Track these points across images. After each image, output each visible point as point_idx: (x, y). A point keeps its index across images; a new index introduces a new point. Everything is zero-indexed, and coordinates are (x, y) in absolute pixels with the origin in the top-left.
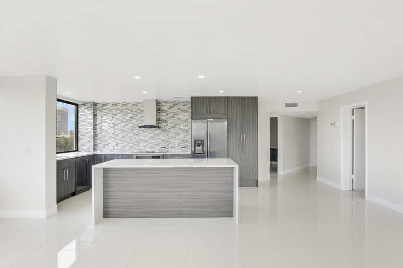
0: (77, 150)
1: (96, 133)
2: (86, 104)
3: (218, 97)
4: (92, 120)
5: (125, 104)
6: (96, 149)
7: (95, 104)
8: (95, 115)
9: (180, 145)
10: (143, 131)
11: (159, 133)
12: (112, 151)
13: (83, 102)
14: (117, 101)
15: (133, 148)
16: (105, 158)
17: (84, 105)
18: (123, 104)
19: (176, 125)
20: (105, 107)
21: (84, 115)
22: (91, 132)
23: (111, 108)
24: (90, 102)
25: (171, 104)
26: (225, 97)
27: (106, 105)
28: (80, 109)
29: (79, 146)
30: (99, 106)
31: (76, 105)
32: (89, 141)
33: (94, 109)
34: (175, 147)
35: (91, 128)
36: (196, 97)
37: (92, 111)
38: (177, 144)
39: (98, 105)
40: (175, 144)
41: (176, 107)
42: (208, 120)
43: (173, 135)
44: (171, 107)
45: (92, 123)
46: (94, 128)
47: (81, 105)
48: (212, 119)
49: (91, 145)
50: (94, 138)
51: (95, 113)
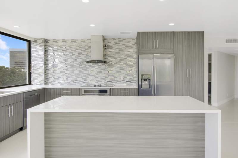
0: (30, 84)
1: (47, 68)
2: (38, 41)
3: (164, 32)
4: (44, 56)
5: (74, 41)
6: (47, 83)
7: (46, 41)
8: (46, 51)
9: (125, 79)
10: (90, 66)
11: (106, 68)
12: (61, 84)
13: (35, 39)
14: (66, 38)
15: (81, 81)
16: (55, 91)
17: (36, 41)
18: (72, 41)
19: (121, 60)
20: (56, 44)
21: (36, 51)
22: (43, 66)
23: (60, 44)
24: (41, 39)
25: (117, 41)
26: (171, 32)
27: (56, 42)
28: (32, 45)
29: (32, 79)
30: (50, 43)
31: (29, 42)
33: (45, 46)
34: (120, 81)
35: (42, 63)
36: (142, 32)
37: (43, 47)
38: (122, 78)
39: (49, 41)
40: (120, 79)
41: (122, 43)
42: (155, 54)
43: (118, 69)
44: (116, 43)
45: (44, 58)
46: (45, 63)
47: (33, 41)
48: (159, 54)
49: (43, 79)
50: (45, 72)
51: (47, 50)
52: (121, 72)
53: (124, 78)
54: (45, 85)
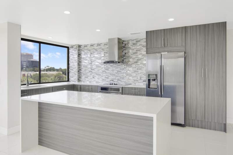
0: (68, 81)
1: (80, 68)
2: (74, 47)
4: (77, 59)
5: (99, 45)
6: (80, 80)
7: (80, 46)
8: (79, 55)
9: (142, 78)
13: (72, 45)
17: (72, 47)
18: (97, 45)
19: (138, 60)
20: (86, 48)
21: (72, 55)
22: (76, 67)
24: (76, 45)
25: (135, 42)
27: (86, 46)
28: (70, 51)
29: (70, 77)
31: (68, 48)
32: (76, 74)
33: (79, 50)
34: (137, 81)
35: (76, 64)
37: (77, 52)
38: (139, 78)
39: (81, 46)
40: (137, 78)
41: (139, 43)
42: (162, 53)
43: (135, 69)
44: (134, 44)
45: (77, 60)
46: (78, 64)
47: (71, 47)
48: (167, 53)
49: (77, 77)
50: (78, 72)
51: (80, 53)
52: (138, 72)
53: (140, 78)
54: (78, 82)
